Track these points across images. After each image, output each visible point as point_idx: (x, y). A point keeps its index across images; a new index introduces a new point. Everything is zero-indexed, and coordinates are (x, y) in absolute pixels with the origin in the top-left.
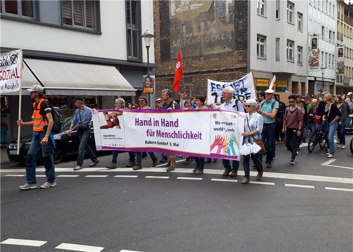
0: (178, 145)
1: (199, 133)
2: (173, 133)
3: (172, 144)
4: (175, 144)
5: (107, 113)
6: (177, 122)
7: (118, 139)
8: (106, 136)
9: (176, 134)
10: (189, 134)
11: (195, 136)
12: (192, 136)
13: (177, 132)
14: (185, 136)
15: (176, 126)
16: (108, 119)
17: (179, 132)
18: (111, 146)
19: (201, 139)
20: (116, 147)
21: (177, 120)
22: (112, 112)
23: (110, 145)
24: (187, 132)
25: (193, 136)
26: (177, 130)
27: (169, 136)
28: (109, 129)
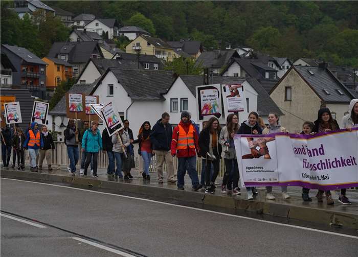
0: (327, 178)
1: (352, 158)
2: (319, 164)
3: (320, 178)
4: (323, 177)
5: (252, 139)
6: (322, 148)
7: (267, 171)
8: (249, 168)
9: (324, 163)
10: (339, 161)
11: (347, 163)
12: (343, 163)
13: (324, 161)
14: (335, 164)
15: (321, 154)
16: (253, 146)
17: (326, 160)
18: (257, 181)
19: (356, 164)
20: (265, 181)
21: (322, 145)
22: (258, 138)
23: (255, 180)
24: (336, 159)
25: (346, 162)
26: (323, 158)
27: (314, 169)
28: (254, 159)
